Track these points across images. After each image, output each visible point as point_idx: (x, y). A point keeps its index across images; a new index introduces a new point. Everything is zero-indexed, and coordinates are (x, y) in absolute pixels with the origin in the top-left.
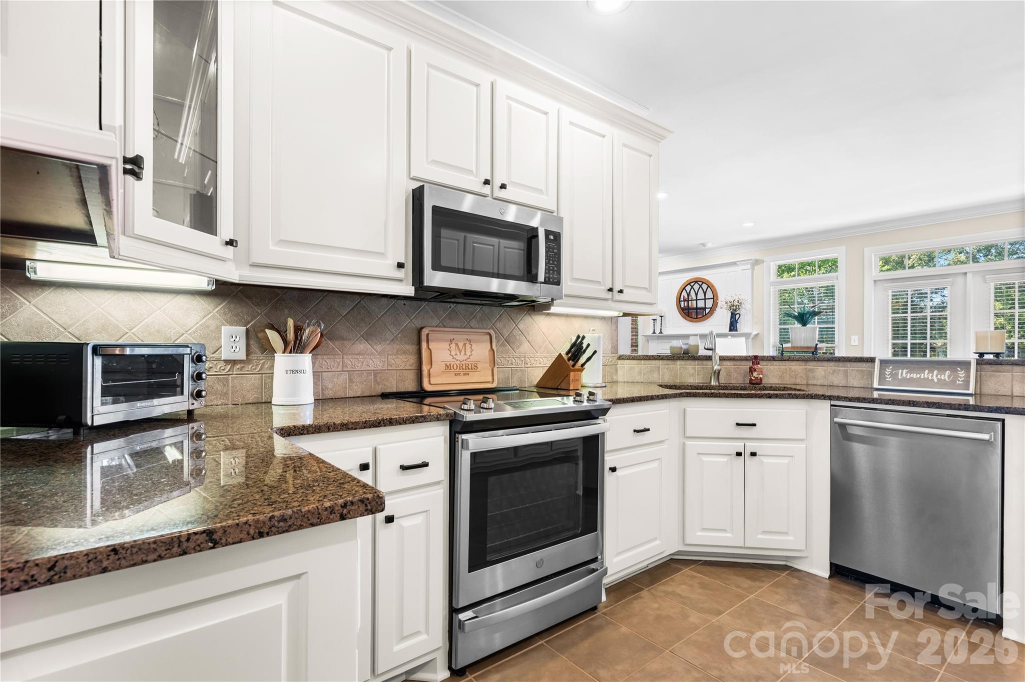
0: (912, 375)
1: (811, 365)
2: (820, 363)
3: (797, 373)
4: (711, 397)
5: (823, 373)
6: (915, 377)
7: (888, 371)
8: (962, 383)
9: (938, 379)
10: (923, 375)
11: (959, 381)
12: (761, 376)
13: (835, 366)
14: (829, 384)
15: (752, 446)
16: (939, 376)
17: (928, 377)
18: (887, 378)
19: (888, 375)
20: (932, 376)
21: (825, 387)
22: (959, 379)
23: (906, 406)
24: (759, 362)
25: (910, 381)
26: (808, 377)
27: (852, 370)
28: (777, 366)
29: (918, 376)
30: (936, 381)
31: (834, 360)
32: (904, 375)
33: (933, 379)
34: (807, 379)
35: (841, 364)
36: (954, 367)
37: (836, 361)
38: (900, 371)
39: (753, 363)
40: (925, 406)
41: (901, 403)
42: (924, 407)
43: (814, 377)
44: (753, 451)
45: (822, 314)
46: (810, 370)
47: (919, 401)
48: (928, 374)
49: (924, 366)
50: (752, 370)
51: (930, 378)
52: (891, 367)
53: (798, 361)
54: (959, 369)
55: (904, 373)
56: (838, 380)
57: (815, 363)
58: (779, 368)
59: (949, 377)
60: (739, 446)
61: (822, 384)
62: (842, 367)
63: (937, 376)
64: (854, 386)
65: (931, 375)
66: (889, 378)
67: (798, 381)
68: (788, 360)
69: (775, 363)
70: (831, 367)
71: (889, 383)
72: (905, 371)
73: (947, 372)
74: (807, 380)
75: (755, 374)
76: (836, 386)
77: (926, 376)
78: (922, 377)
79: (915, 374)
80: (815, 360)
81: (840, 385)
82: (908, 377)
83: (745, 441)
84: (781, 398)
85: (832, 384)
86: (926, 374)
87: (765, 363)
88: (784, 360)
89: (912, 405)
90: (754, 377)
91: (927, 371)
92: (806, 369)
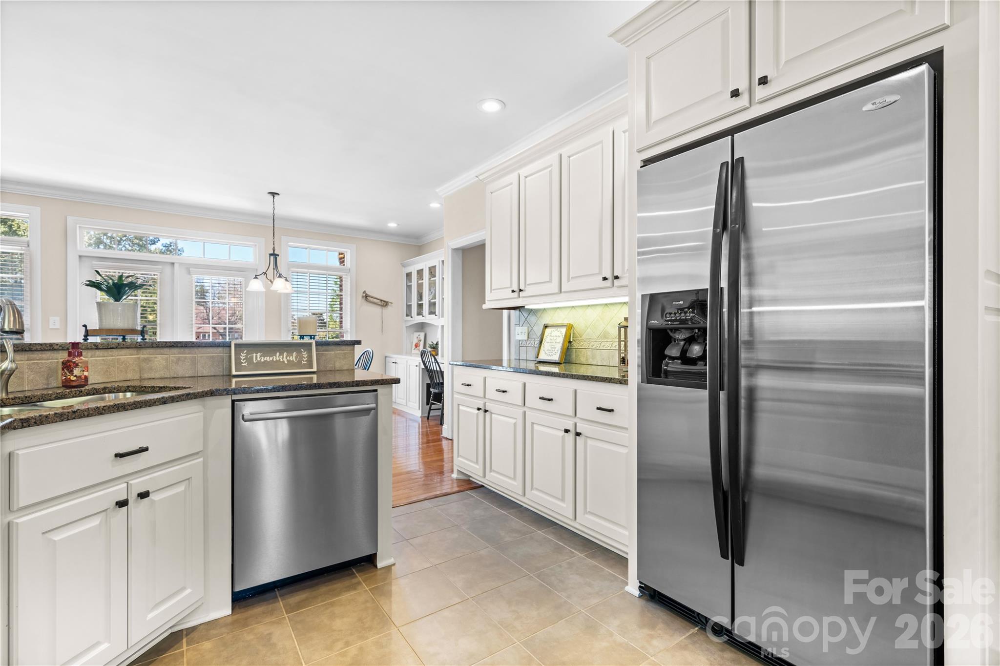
0: (265, 359)
1: (145, 354)
2: (158, 350)
3: (128, 364)
4: (74, 418)
5: (164, 363)
6: (268, 360)
7: (243, 356)
8: (306, 362)
9: (288, 361)
10: (275, 357)
11: (304, 361)
12: (86, 373)
13: (179, 353)
14: (172, 375)
15: (139, 484)
16: (288, 357)
17: (280, 359)
18: (242, 363)
19: (244, 360)
20: (283, 358)
21: (166, 380)
22: (304, 359)
23: (312, 389)
24: (81, 352)
25: (265, 365)
26: (141, 370)
27: (201, 357)
28: (100, 357)
29: (271, 359)
30: (286, 362)
31: (179, 345)
32: (259, 359)
33: (284, 361)
34: (140, 371)
35: (187, 350)
36: (299, 348)
37: (182, 347)
38: (255, 355)
39: (70, 354)
40: (328, 386)
41: (309, 387)
42: (327, 388)
43: (151, 369)
44: (142, 490)
45: (144, 287)
46: (147, 360)
47: (323, 383)
48: (279, 356)
49: (275, 349)
50: (67, 366)
51: (281, 360)
52: (245, 351)
53: (128, 348)
54: (302, 350)
55: (258, 357)
56: (183, 370)
57: (151, 350)
58: (103, 360)
59: (296, 358)
60: (119, 491)
61: (163, 376)
62: (189, 354)
63: (286, 358)
64: (204, 375)
65: (281, 357)
66: (245, 363)
67: (130, 376)
68: (116, 348)
69: (98, 352)
70: (174, 354)
71: (245, 369)
72: (259, 354)
73: (294, 353)
74: (140, 374)
75: (77, 372)
76: (182, 377)
77: (278, 359)
78: (274, 360)
79: (268, 357)
80: (153, 347)
81: (187, 376)
82: (262, 361)
83: (126, 479)
84: (178, 401)
85: (175, 376)
86: (277, 357)
87: (90, 353)
88: (111, 348)
89: (317, 387)
90: (76, 376)
91: (278, 354)
92: (139, 358)
